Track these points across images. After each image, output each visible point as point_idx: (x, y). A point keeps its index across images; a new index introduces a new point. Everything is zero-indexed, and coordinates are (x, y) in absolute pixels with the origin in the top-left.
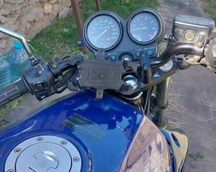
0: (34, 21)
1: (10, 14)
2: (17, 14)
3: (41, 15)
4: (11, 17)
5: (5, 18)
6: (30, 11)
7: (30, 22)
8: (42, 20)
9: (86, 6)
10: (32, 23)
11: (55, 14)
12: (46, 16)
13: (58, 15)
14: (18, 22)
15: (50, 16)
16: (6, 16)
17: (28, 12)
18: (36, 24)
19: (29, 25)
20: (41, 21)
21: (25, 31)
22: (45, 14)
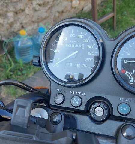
0: (63, 12)
1: (44, 4)
2: (49, 5)
3: (69, 8)
4: (44, 6)
5: (39, 7)
6: (60, 4)
7: (59, 12)
8: (70, 11)
9: (106, 5)
10: (61, 13)
11: (81, 8)
12: (73, 9)
13: (82, 10)
14: (49, 11)
15: (76, 9)
16: (40, 5)
17: (58, 4)
18: (64, 14)
19: (57, 14)
20: (68, 12)
21: (54, 18)
22: (72, 7)
